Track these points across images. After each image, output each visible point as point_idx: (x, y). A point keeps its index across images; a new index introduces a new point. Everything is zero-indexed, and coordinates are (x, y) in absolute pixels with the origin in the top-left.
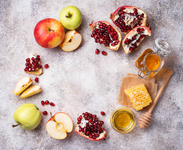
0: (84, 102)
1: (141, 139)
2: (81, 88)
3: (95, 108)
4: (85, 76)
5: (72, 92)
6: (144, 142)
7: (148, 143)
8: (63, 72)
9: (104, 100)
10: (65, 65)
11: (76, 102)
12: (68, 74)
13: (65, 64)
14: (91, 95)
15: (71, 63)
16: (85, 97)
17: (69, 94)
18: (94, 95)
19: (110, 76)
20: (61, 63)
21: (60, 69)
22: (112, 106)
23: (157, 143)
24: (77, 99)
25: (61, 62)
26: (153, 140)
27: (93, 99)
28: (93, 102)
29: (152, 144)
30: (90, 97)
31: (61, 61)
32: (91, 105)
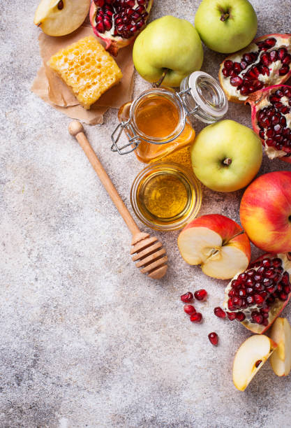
0: (53, 222)
1: (182, 354)
2: (52, 185)
3: (77, 245)
4: (70, 155)
5: (26, 189)
6: (190, 363)
7: (200, 368)
8: (14, 134)
9: (107, 228)
10: (24, 117)
11: (31, 218)
12: (26, 142)
13: (25, 114)
14: (75, 209)
15: (40, 113)
16: (58, 211)
17: (19, 193)
18: (82, 209)
19: (134, 170)
20: (14, 109)
21: (8, 123)
22: (123, 249)
23: (222, 374)
24: (36, 211)
25: (16, 107)
26: (213, 362)
27: (77, 220)
28: (76, 227)
29: (209, 374)
30: (70, 214)
31: (17, 104)
32: (68, 234)
